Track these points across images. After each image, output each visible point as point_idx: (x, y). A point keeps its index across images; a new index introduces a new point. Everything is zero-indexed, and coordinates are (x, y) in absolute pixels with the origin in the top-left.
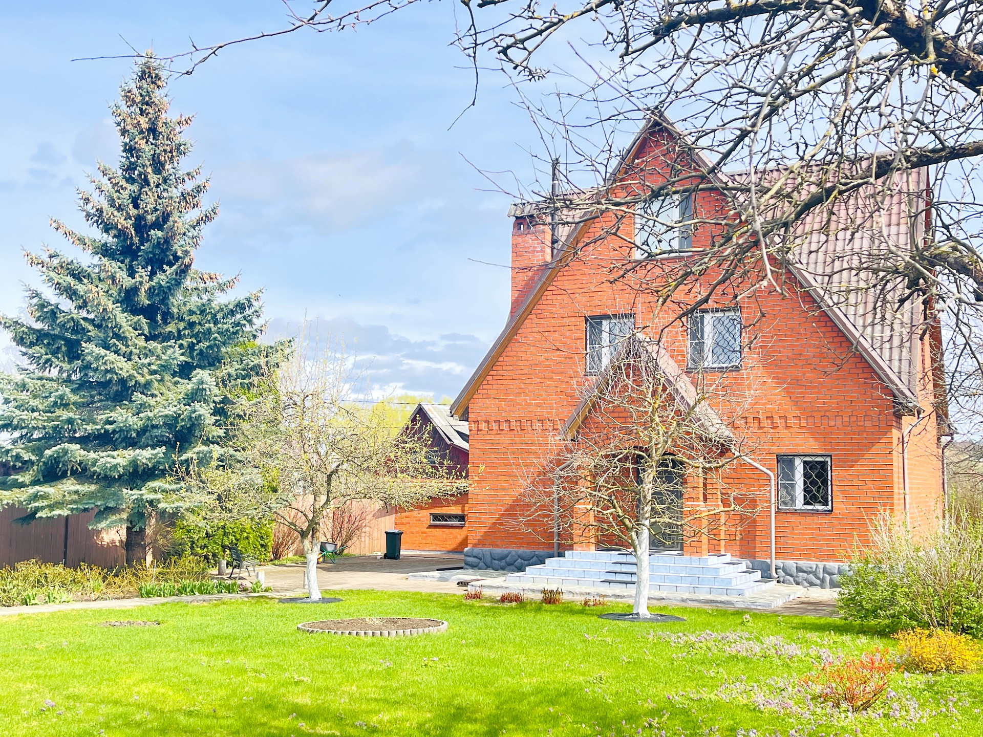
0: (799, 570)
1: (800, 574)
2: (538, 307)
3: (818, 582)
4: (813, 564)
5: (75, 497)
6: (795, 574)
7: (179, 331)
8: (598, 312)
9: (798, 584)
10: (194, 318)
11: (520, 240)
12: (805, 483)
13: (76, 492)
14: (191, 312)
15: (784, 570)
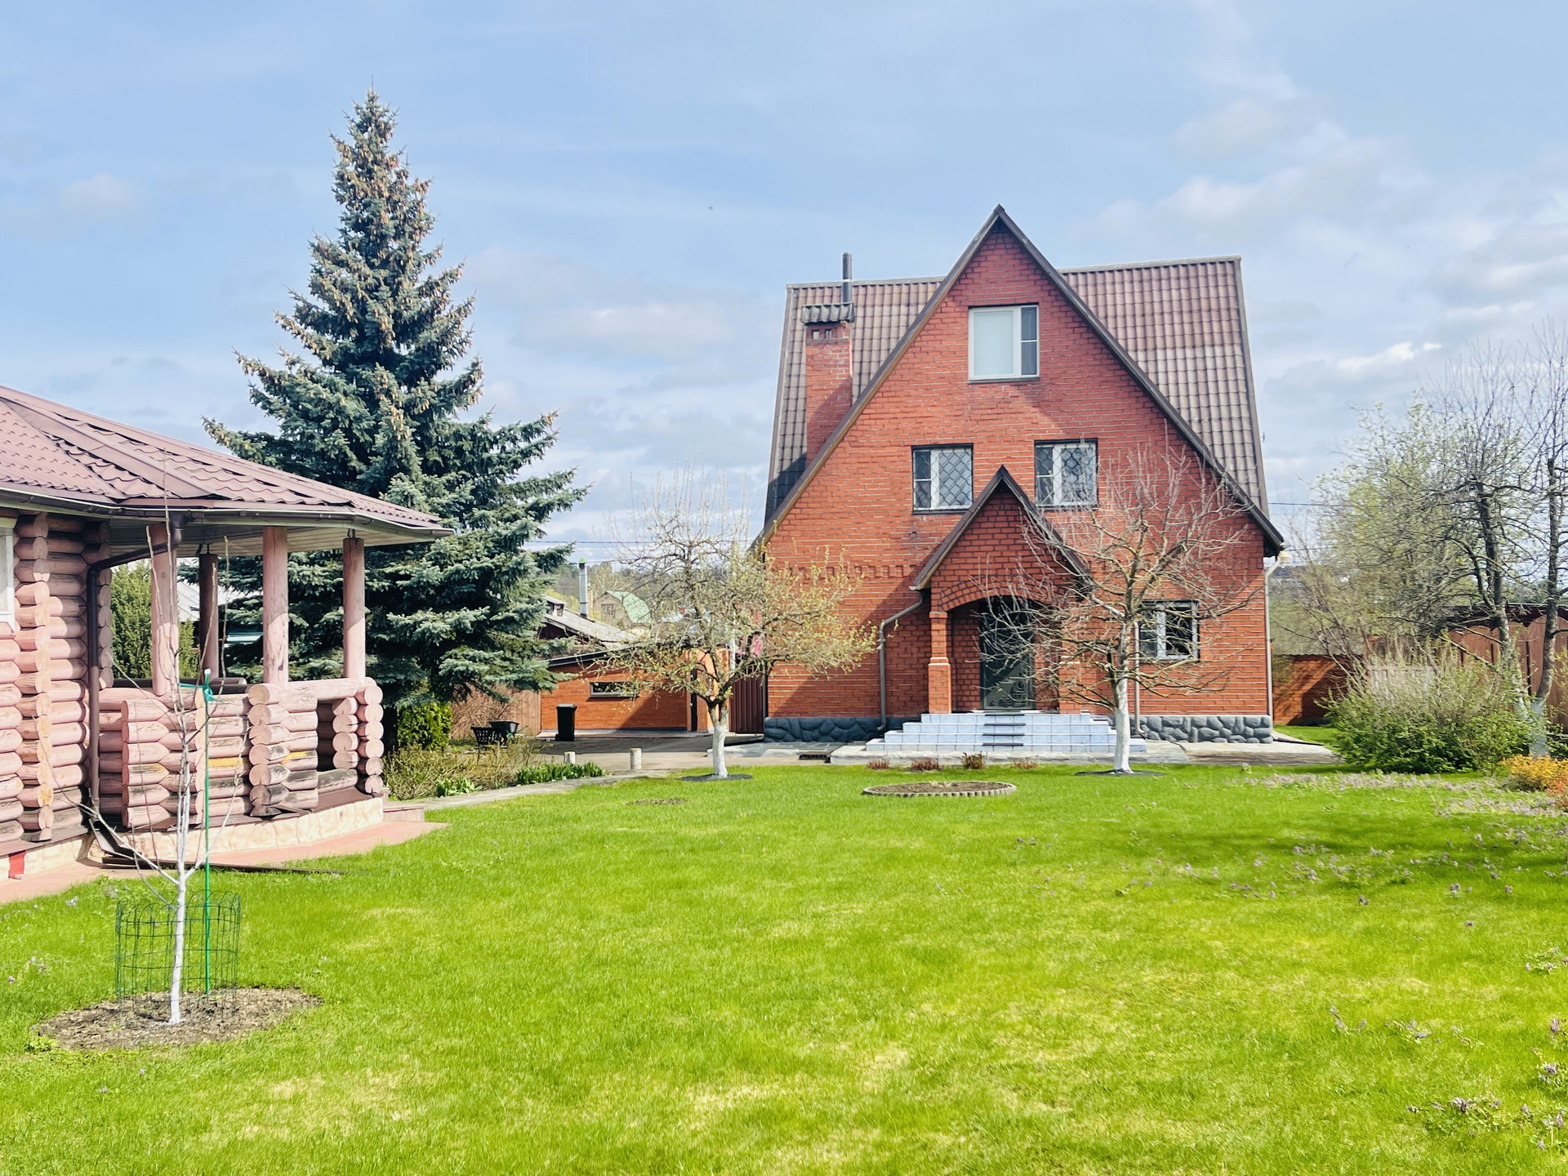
0: (1166, 724)
1: (1166, 729)
2: (853, 433)
3: (1186, 736)
4: (1180, 717)
6: (1160, 729)
9: (1163, 739)
11: (817, 350)
12: (1167, 631)
15: (1149, 725)
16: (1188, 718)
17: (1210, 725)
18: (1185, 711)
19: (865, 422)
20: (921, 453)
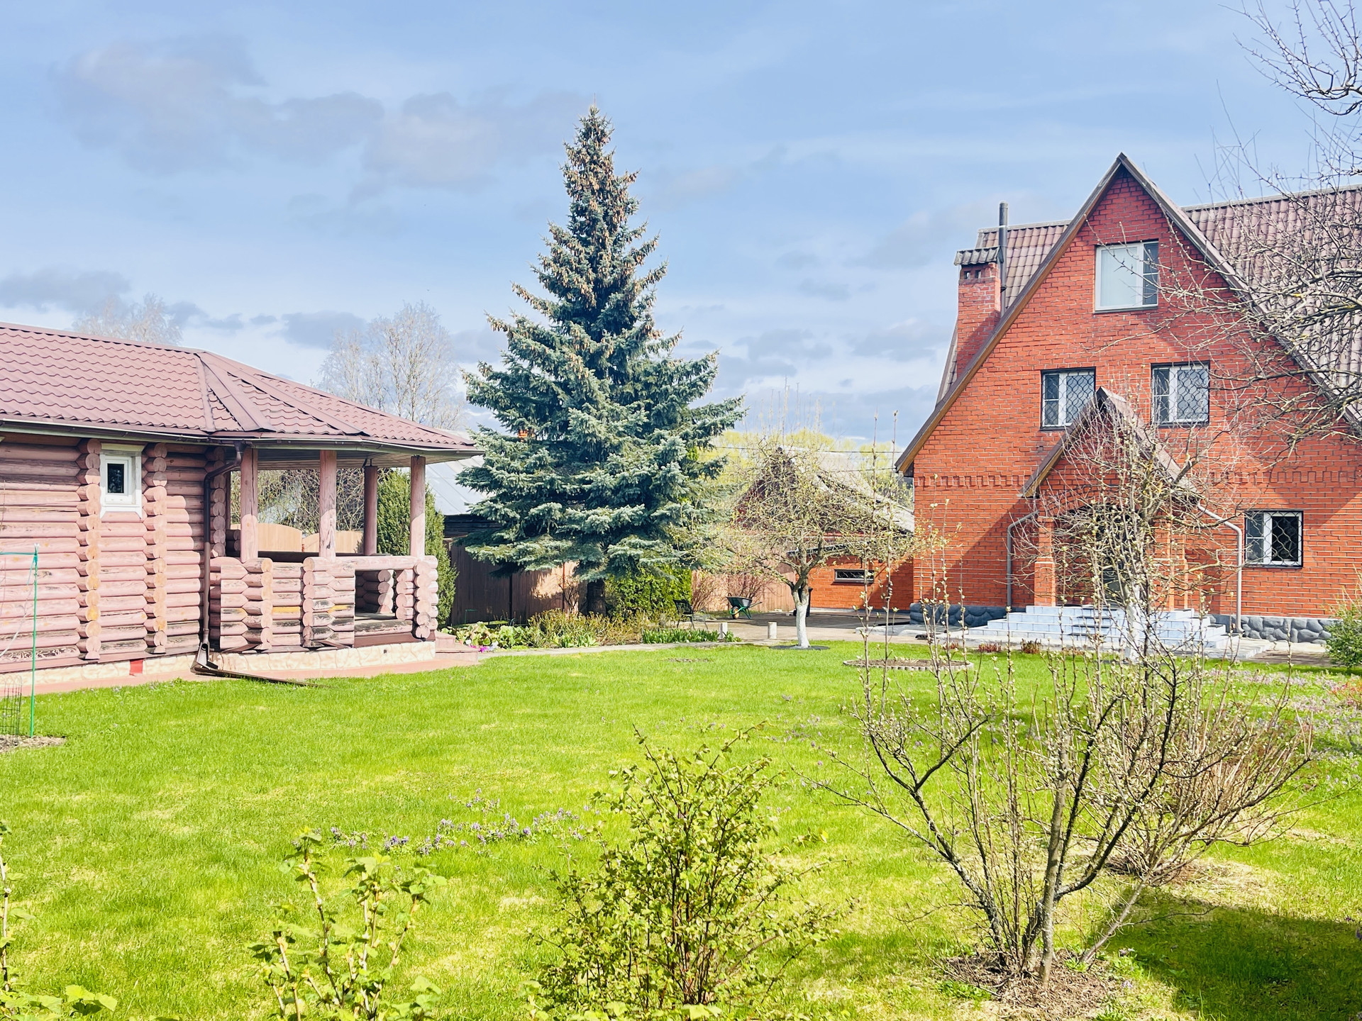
0: (1266, 624)
1: (1267, 629)
2: (991, 360)
3: (1286, 636)
4: (1281, 619)
5: (556, 552)
6: (1261, 628)
7: (636, 391)
8: (1055, 366)
9: (1264, 638)
10: (651, 380)
11: (967, 289)
12: (1274, 538)
13: (557, 548)
14: (647, 373)
15: (1250, 625)
16: (1289, 619)
17: (1309, 627)
18: (1286, 613)
19: (1002, 350)
20: (1050, 376)
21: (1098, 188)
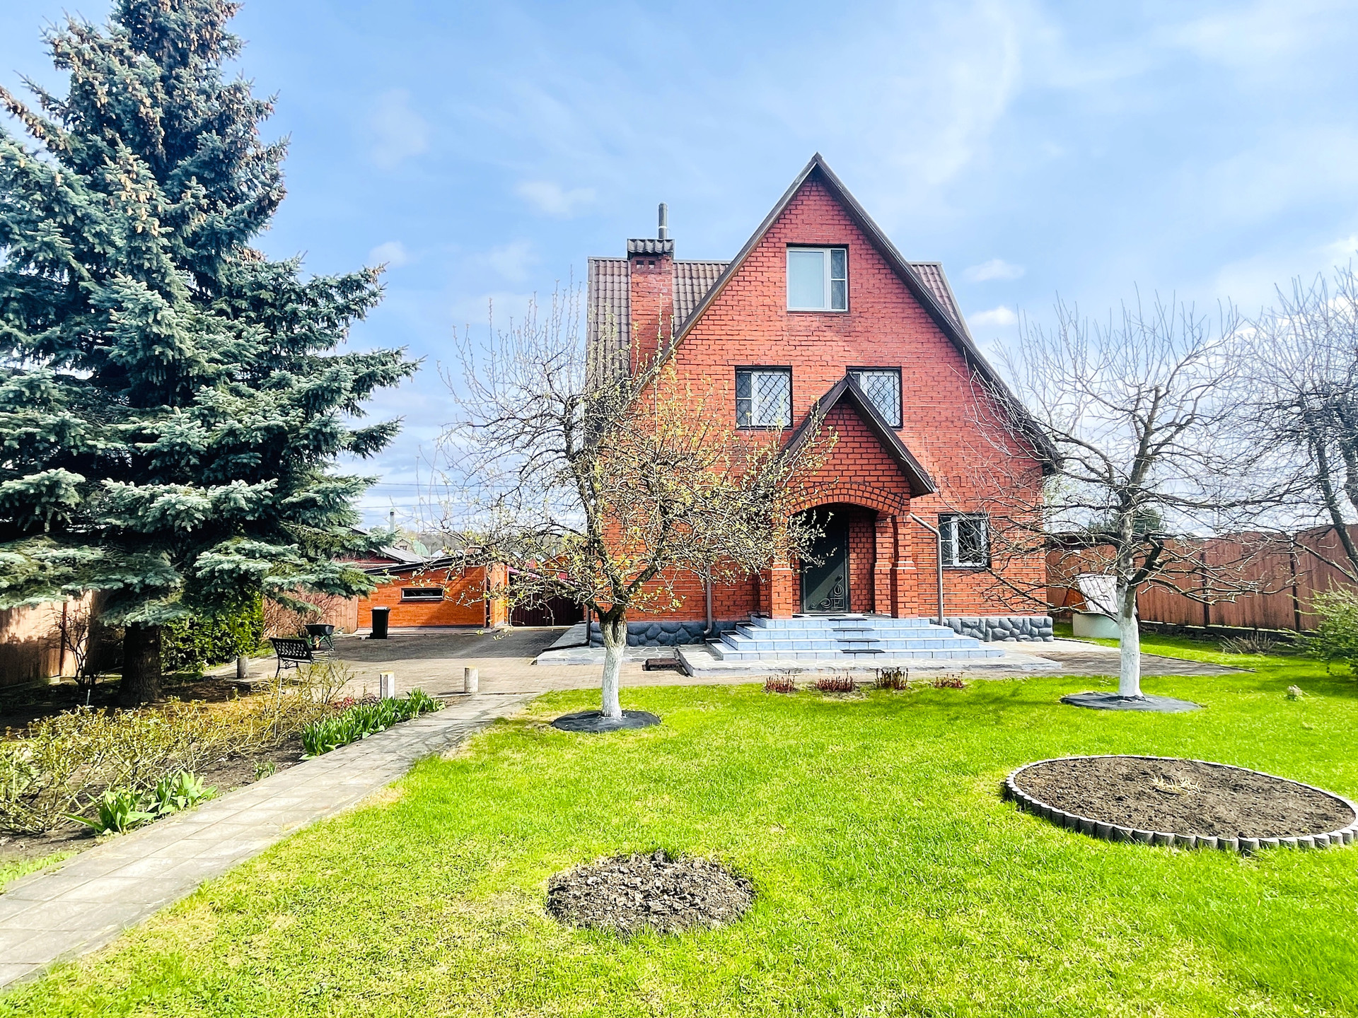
0: (964, 625)
3: (981, 636)
4: (976, 618)
8: (749, 362)
12: (959, 541)
16: (984, 619)
18: (981, 613)
19: (692, 342)
20: (743, 373)
21: (794, 184)
